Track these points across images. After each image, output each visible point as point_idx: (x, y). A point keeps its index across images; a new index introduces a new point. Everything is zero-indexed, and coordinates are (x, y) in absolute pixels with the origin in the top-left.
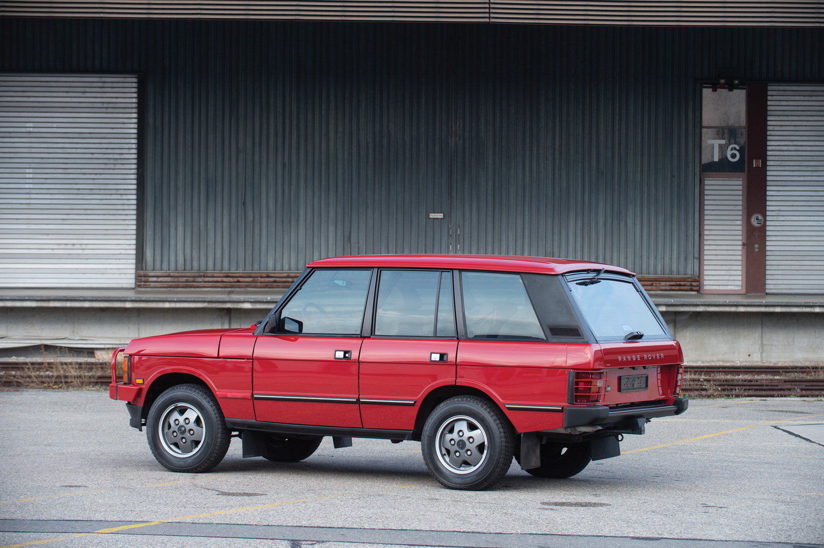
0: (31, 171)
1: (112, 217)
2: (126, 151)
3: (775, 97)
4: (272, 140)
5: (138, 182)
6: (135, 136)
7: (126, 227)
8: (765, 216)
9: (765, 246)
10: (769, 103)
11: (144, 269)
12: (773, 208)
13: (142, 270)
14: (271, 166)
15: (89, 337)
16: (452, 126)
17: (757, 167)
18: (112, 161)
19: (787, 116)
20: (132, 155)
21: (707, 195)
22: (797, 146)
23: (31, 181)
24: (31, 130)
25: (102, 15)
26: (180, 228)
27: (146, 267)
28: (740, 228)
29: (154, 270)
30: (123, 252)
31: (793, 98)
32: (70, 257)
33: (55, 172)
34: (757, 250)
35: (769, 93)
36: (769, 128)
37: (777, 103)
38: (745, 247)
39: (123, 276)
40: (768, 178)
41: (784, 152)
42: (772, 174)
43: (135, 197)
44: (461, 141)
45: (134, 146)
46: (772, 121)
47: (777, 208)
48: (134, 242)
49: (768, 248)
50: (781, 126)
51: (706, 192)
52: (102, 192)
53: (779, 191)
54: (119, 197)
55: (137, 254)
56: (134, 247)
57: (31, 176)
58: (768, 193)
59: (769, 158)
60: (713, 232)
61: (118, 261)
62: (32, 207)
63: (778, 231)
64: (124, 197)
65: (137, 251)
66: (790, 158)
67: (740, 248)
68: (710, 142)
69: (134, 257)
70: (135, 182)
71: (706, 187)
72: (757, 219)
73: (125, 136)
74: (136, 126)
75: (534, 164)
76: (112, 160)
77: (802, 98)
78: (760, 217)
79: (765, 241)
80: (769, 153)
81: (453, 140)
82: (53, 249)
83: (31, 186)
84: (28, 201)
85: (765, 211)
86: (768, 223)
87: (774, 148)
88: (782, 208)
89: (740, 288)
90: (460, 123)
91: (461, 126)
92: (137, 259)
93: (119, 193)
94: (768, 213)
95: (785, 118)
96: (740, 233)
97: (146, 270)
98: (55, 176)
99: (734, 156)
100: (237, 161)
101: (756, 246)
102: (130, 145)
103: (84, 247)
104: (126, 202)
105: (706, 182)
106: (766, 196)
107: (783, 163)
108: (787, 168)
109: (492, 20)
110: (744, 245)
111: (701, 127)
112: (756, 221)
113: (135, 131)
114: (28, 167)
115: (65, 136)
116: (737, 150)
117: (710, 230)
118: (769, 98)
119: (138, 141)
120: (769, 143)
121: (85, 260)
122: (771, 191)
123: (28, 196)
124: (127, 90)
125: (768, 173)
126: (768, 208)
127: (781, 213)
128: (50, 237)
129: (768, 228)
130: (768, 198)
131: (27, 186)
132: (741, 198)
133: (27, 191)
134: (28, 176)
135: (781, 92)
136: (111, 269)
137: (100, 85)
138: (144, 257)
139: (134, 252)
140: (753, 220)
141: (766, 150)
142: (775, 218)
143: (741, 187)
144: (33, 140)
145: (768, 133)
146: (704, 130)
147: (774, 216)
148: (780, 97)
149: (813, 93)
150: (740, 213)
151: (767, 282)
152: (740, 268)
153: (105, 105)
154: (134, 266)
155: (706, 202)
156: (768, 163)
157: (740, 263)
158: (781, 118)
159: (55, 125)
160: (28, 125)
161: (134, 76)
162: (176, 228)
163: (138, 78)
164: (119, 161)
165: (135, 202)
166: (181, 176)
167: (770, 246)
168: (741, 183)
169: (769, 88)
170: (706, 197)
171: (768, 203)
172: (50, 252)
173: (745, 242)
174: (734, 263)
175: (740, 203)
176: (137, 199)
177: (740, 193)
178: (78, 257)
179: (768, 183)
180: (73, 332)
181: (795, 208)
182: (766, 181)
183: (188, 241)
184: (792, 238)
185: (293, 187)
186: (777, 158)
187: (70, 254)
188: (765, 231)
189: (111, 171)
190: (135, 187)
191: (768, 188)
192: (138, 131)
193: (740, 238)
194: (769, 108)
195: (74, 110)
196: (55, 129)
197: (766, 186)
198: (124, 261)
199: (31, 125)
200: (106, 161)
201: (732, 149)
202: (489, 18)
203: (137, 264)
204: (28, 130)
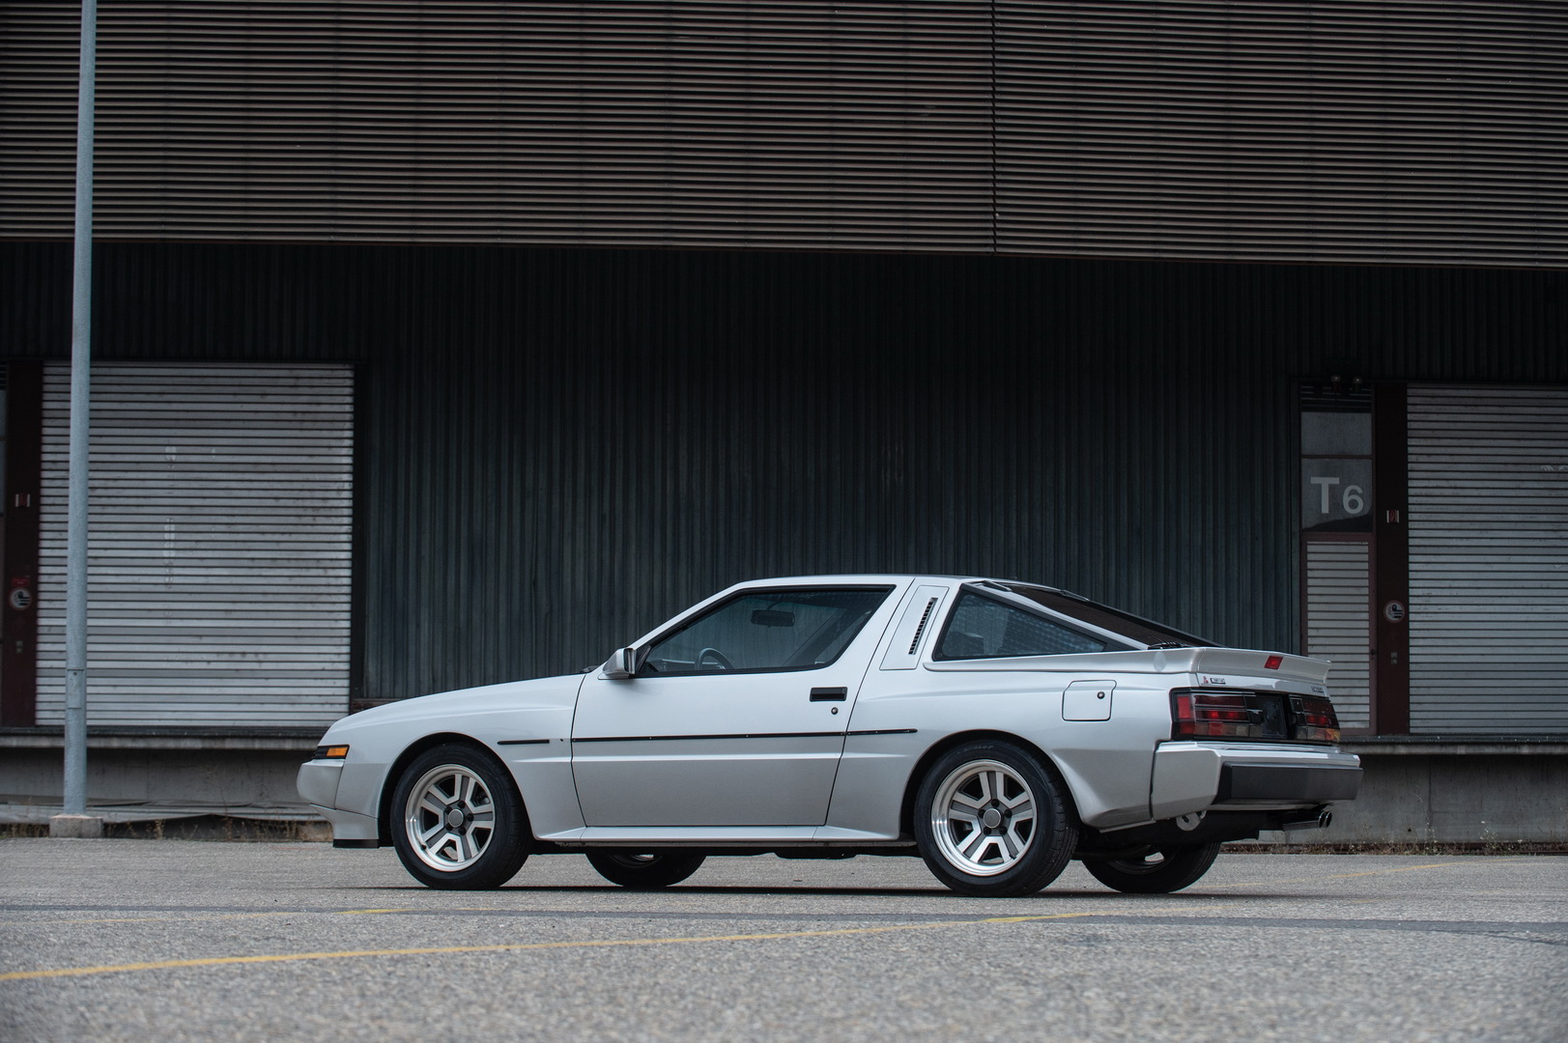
0: (173, 528)
1: (309, 607)
2: (334, 494)
3: (1418, 407)
4: (581, 474)
5: (353, 546)
6: (349, 468)
7: (333, 624)
8: (1406, 605)
9: (1408, 655)
10: (1409, 417)
11: (365, 695)
12: (1419, 592)
13: (362, 697)
14: (581, 519)
15: (289, 803)
16: (886, 452)
17: (1393, 523)
18: (310, 512)
19: (1438, 438)
20: (344, 502)
21: (1311, 570)
22: (1456, 488)
23: (172, 545)
24: (174, 458)
25: (333, 238)
26: (425, 626)
27: (368, 692)
28: (1366, 625)
29: (381, 697)
30: (328, 666)
31: (1448, 409)
32: (238, 674)
33: (213, 530)
34: (1395, 661)
35: (1410, 400)
36: (1411, 458)
37: (1422, 417)
38: (1375, 656)
39: (327, 708)
40: (1411, 542)
41: (1436, 498)
42: (1417, 536)
43: (348, 572)
44: (902, 478)
45: (347, 486)
46: (1415, 446)
47: (1426, 592)
48: (346, 649)
49: (1412, 659)
50: (1429, 455)
51: (1310, 565)
52: (293, 563)
53: (1429, 563)
54: (321, 572)
55: (351, 671)
56: (346, 658)
57: (172, 536)
58: (1412, 567)
59: (1411, 508)
60: (1321, 633)
61: (319, 683)
62: (174, 589)
63: (1428, 630)
64: (331, 572)
65: (351, 666)
66: (1445, 508)
67: (1366, 658)
68: (1315, 480)
69: (346, 675)
70: (348, 546)
71: (1310, 557)
72: (1394, 609)
73: (333, 469)
74: (350, 452)
75: (1025, 516)
76: (310, 509)
77: (1462, 409)
78: (1399, 607)
79: (1408, 646)
80: (1411, 500)
81: (888, 476)
82: (209, 662)
83: (173, 554)
84: (167, 580)
85: (1407, 596)
86: (1412, 617)
87: (1418, 491)
88: (1434, 592)
89: (1367, 726)
90: (899, 447)
91: (902, 451)
92: (351, 679)
93: (321, 565)
94: (1412, 600)
95: (1436, 442)
96: (1366, 633)
97: (367, 697)
98: (213, 536)
99: (1354, 504)
100: (523, 510)
101: (1394, 655)
102: (341, 484)
103: (261, 657)
104: (333, 581)
105: (1310, 548)
106: (1407, 571)
107: (1434, 517)
108: (1441, 525)
109: (999, 250)
110: (1372, 653)
111: (1301, 456)
112: (1393, 612)
113: (349, 460)
114: (168, 521)
115: (231, 468)
116: (1360, 495)
117: (1318, 629)
118: (1410, 408)
119: (354, 478)
120: (1411, 483)
121: (263, 680)
122: (1416, 563)
123: (167, 571)
124: (336, 391)
125: (1411, 533)
126: (1412, 592)
127: (1433, 600)
128: (205, 640)
129: (1412, 625)
130: (1411, 575)
131: (166, 554)
132: (1366, 574)
133: (167, 562)
134: (167, 536)
135: (1428, 399)
136: (307, 695)
137: (291, 382)
138: (365, 675)
139: (346, 666)
140: (1387, 611)
141: (1406, 496)
142: (1422, 609)
143: (1367, 556)
144: (176, 475)
145: (1410, 466)
146: (1305, 461)
147: (1420, 604)
148: (1426, 407)
149: (1478, 402)
150: (1366, 599)
151: (1412, 715)
152: (1367, 692)
153: (299, 417)
154: (346, 691)
155: (1310, 582)
156: (1411, 517)
157: (1366, 683)
158: (1429, 442)
159: (214, 450)
160: (168, 450)
161: (347, 367)
162: (418, 626)
163: (355, 370)
164: (322, 512)
165: (347, 581)
166: (426, 538)
167: (1416, 654)
168: (1366, 549)
169: (1410, 392)
170: (1310, 574)
171: (1412, 583)
172: (204, 665)
173: (1375, 648)
174: (1357, 683)
175: (1366, 583)
176: (352, 577)
177: (1366, 566)
178: (252, 674)
179: (1411, 550)
180: (261, 794)
181: (1454, 592)
182: (1407, 546)
183: (439, 648)
184: (1450, 642)
185: (618, 556)
186: (1424, 508)
187: (237, 670)
188: (1407, 629)
189: (309, 529)
190: (348, 555)
191: (1411, 558)
192: (354, 460)
193: (1367, 641)
194: (1410, 425)
195: (247, 424)
196: (214, 457)
197: (1407, 554)
198: (330, 683)
199: (174, 450)
200: (300, 512)
201: (1350, 495)
202: (995, 246)
203: (351, 687)
204: (168, 457)
